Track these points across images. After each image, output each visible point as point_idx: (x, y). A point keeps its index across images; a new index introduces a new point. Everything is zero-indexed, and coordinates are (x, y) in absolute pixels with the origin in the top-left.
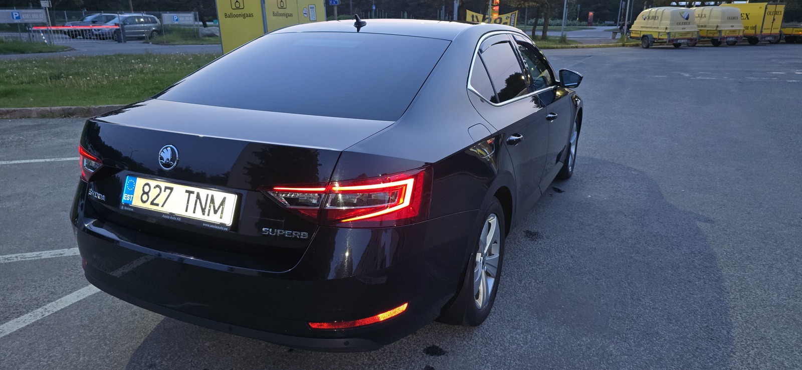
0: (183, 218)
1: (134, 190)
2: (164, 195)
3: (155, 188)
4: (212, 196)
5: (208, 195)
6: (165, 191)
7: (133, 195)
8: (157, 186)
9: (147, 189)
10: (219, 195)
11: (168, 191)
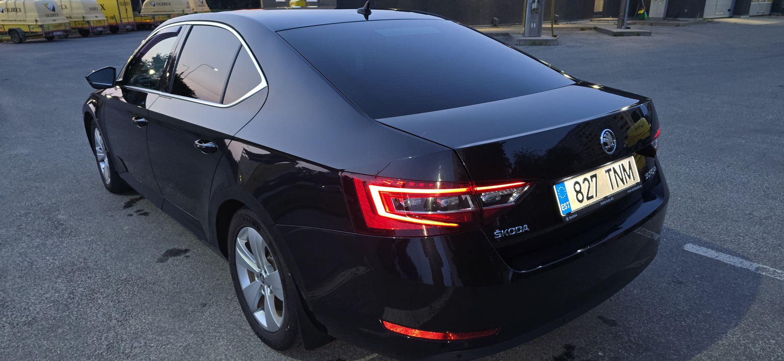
0: (614, 196)
1: (567, 195)
2: (593, 184)
3: (583, 182)
4: (622, 165)
5: (619, 166)
6: (592, 181)
7: (569, 201)
8: (585, 179)
9: (578, 188)
10: (625, 162)
11: (594, 179)
